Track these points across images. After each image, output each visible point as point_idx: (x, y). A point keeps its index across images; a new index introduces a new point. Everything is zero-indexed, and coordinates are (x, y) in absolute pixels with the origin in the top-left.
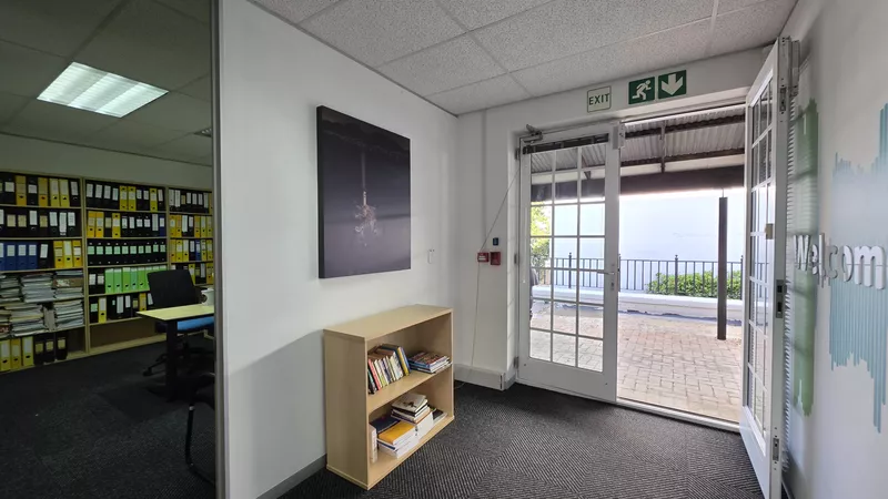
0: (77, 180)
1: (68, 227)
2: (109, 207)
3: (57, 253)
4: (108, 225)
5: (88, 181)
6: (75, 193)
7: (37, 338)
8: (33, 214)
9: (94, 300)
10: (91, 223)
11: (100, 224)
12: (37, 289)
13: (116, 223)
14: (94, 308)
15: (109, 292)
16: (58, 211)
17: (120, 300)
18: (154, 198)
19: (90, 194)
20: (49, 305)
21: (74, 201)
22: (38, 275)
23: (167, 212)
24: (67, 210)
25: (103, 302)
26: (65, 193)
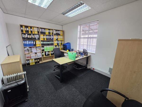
0: (38, 28)
1: (38, 38)
2: (44, 33)
3: (36, 43)
4: (44, 38)
5: (40, 28)
6: (38, 31)
7: (35, 59)
8: (32, 35)
10: (41, 37)
12: (34, 50)
14: (43, 54)
15: (45, 51)
16: (36, 34)
17: (47, 52)
18: (51, 31)
19: (41, 31)
20: (36, 53)
22: (34, 47)
23: (54, 35)
24: (37, 34)
25: (44, 53)
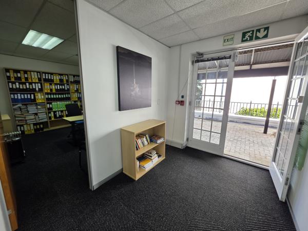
0: (39, 72)
1: (39, 89)
2: (51, 81)
3: (37, 97)
4: (51, 88)
5: (43, 73)
6: (39, 77)
7: (34, 124)
8: (27, 84)
9: (50, 113)
10: (46, 87)
11: (49, 88)
12: (32, 109)
13: (53, 87)
14: (50, 115)
15: (54, 110)
16: (35, 83)
17: (57, 112)
18: (65, 78)
19: (44, 77)
20: (36, 114)
21: (40, 79)
22: (31, 104)
23: (69, 83)
24: (38, 83)
25: (52, 113)
26: (36, 77)
